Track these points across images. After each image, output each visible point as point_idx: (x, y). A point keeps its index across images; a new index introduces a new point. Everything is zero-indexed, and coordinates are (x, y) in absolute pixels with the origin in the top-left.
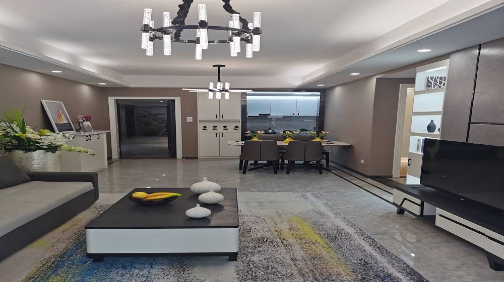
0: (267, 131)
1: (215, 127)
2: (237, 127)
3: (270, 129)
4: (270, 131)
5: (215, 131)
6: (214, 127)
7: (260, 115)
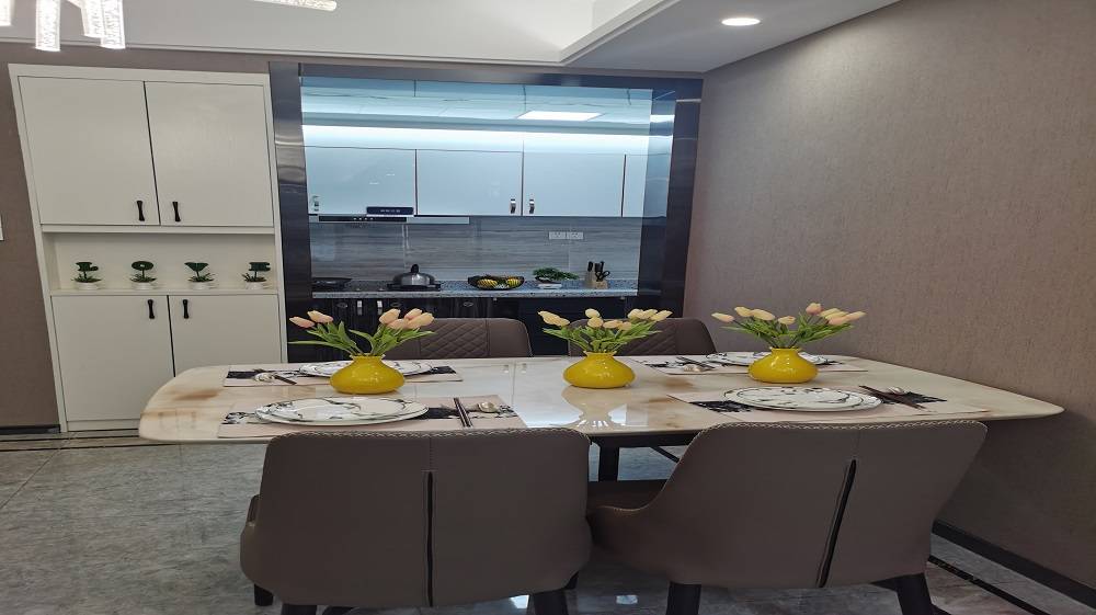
0: (405, 281)
1: (142, 266)
2: (260, 267)
3: (415, 270)
4: (417, 279)
5: (143, 286)
6: (136, 265)
7: (370, 210)
